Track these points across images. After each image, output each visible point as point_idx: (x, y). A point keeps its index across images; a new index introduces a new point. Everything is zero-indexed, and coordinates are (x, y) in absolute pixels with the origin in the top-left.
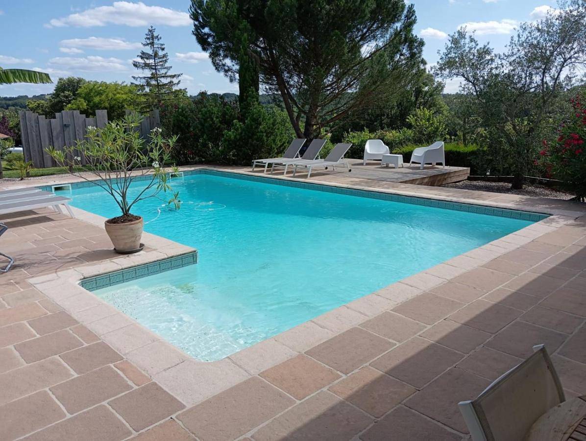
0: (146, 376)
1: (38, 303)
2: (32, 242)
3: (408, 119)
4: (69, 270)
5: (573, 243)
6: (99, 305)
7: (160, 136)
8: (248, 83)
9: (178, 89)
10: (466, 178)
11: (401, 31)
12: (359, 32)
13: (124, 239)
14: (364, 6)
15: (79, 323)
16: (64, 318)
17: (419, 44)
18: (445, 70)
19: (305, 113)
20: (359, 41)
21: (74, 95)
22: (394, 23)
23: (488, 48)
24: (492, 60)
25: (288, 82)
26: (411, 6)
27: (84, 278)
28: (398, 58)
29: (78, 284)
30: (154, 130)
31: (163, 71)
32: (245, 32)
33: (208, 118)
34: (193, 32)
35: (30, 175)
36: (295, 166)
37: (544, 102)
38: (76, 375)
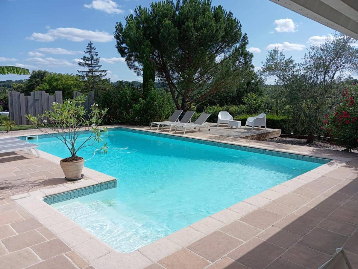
0: (86, 262)
1: (17, 212)
2: (13, 172)
3: (243, 99)
4: (37, 191)
5: (347, 178)
6: (56, 214)
7: (97, 108)
8: (148, 76)
9: (105, 79)
10: (279, 136)
11: (239, 48)
12: (215, 48)
13: (72, 172)
14: (218, 34)
15: (43, 226)
16: (33, 222)
17: (250, 56)
18: (266, 72)
19: (182, 94)
20: (214, 54)
21: (42, 80)
22: (235, 44)
23: (291, 60)
24: (294, 67)
25: (172, 76)
26: (245, 34)
27: (46, 196)
28: (238, 64)
29: (42, 200)
30: (94, 105)
31: (97, 68)
32: (148, 47)
33: (124, 97)
34: (116, 46)
35: (13, 129)
36: (175, 127)
37: (326, 91)
38: (41, 261)
